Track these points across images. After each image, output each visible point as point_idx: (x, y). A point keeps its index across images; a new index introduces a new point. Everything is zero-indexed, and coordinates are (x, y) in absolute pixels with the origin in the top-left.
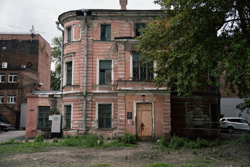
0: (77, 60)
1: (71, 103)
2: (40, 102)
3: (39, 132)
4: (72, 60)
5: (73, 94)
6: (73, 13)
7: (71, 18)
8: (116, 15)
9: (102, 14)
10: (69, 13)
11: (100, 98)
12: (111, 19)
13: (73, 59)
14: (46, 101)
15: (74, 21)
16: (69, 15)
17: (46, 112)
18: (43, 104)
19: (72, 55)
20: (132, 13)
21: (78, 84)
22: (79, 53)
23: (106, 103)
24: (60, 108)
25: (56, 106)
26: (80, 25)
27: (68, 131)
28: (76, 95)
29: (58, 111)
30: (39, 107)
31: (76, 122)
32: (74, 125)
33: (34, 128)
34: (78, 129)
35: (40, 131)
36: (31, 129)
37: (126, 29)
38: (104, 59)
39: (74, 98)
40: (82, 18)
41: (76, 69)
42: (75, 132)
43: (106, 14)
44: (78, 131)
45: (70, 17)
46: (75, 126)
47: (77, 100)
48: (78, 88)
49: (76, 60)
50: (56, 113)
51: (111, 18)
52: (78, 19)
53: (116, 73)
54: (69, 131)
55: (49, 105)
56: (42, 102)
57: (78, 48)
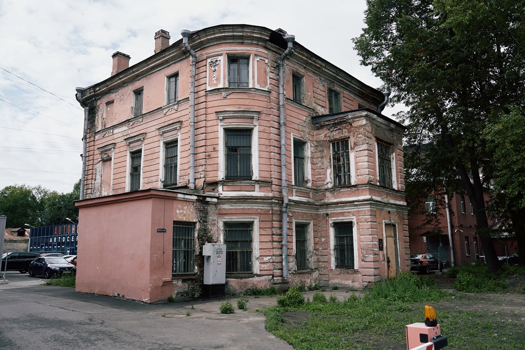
0: (264, 129)
1: (253, 218)
2: (178, 212)
3: (177, 286)
4: (252, 127)
5: (261, 198)
6: (263, 33)
7: (252, 40)
8: (314, 64)
9: (301, 54)
10: (254, 30)
11: (297, 211)
12: (305, 68)
13: (255, 126)
14: (190, 209)
15: (257, 47)
16: (253, 33)
17: (188, 236)
18: (185, 215)
19: (255, 116)
20: (331, 69)
21: (268, 180)
22: (268, 117)
23: (304, 221)
24: (212, 228)
25: (206, 222)
26: (267, 61)
27: (247, 279)
28: (268, 201)
29: (209, 234)
30: (175, 222)
31: (266, 259)
32: (263, 266)
33: (168, 278)
34: (271, 272)
35: (180, 283)
36: (161, 278)
37: (321, 94)
38: (298, 137)
39: (261, 208)
40: (271, 48)
41: (263, 148)
42: (265, 280)
43: (305, 56)
44: (273, 276)
45: (253, 38)
46: (265, 266)
47: (266, 213)
48: (269, 188)
49: (262, 128)
50: (207, 238)
51: (305, 66)
52: (265, 48)
53: (314, 166)
54: (251, 279)
55: (195, 221)
56: (181, 211)
57: (264, 104)
